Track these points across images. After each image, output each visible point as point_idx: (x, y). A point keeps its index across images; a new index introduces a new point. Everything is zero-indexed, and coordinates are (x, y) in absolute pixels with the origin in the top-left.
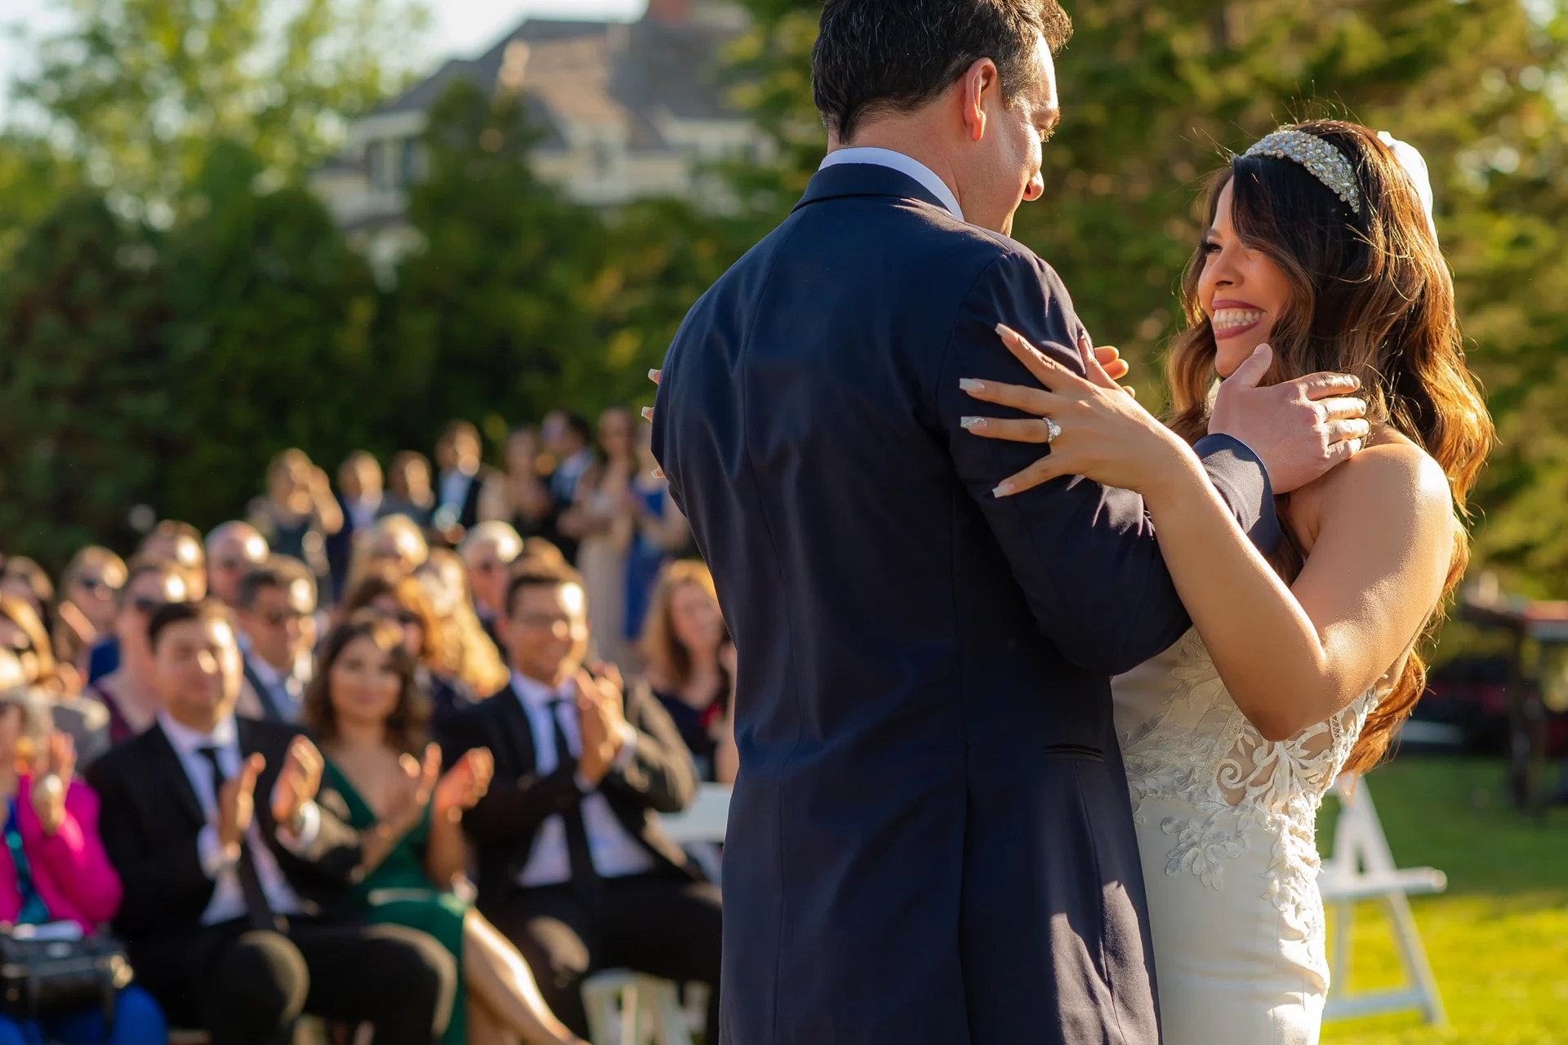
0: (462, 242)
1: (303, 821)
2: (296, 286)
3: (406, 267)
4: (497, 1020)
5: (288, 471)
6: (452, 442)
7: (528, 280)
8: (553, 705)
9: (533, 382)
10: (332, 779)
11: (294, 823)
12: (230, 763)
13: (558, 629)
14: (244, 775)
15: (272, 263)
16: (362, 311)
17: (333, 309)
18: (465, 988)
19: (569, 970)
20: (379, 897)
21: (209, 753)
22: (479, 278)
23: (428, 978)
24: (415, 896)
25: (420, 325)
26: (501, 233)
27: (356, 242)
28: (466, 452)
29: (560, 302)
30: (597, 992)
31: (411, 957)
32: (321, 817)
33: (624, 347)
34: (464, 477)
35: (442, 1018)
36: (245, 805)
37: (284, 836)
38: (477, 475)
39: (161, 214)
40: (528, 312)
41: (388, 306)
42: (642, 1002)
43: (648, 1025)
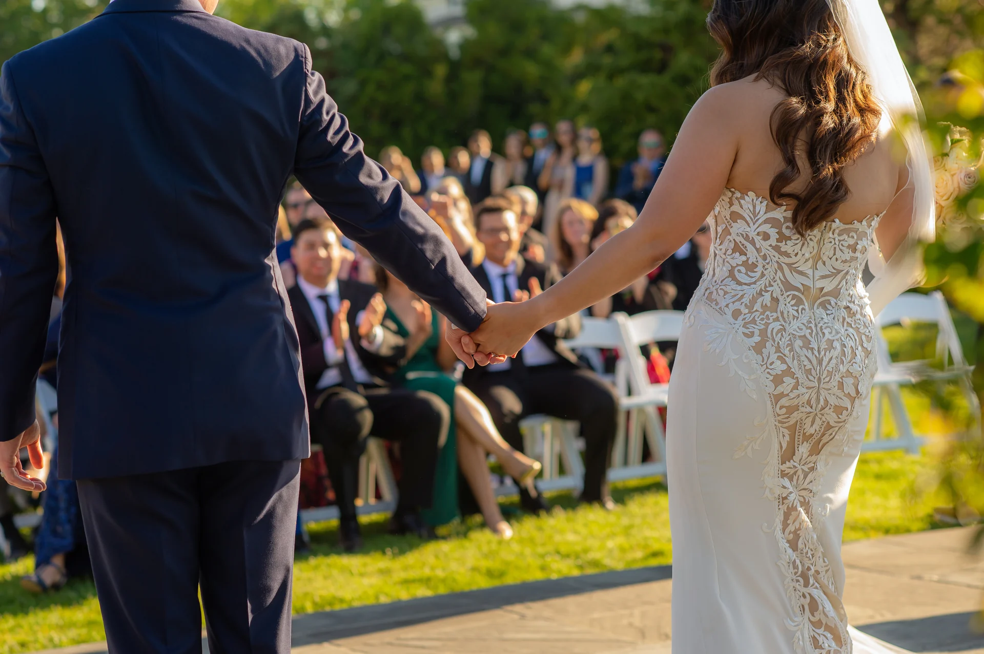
0: (495, 32)
1: (375, 336)
2: (405, 58)
3: (464, 45)
4: (473, 440)
5: (390, 157)
6: (476, 141)
7: (530, 54)
8: (504, 276)
9: (534, 108)
10: (389, 315)
11: (370, 337)
12: (335, 303)
13: (504, 237)
14: (342, 309)
15: (393, 46)
16: (441, 71)
17: (425, 70)
18: (455, 423)
19: (512, 413)
20: (411, 375)
21: (324, 298)
22: (505, 52)
23: (436, 417)
24: (431, 375)
25: (472, 78)
26: (517, 26)
27: (438, 32)
28: (484, 145)
29: (548, 65)
30: (527, 426)
31: (427, 406)
32: (384, 333)
33: (584, 87)
34: (482, 159)
35: (443, 438)
36: (345, 328)
37: (364, 344)
38: (490, 158)
39: (333, 18)
40: (531, 70)
41: (455, 68)
42: (554, 433)
43: (557, 448)
